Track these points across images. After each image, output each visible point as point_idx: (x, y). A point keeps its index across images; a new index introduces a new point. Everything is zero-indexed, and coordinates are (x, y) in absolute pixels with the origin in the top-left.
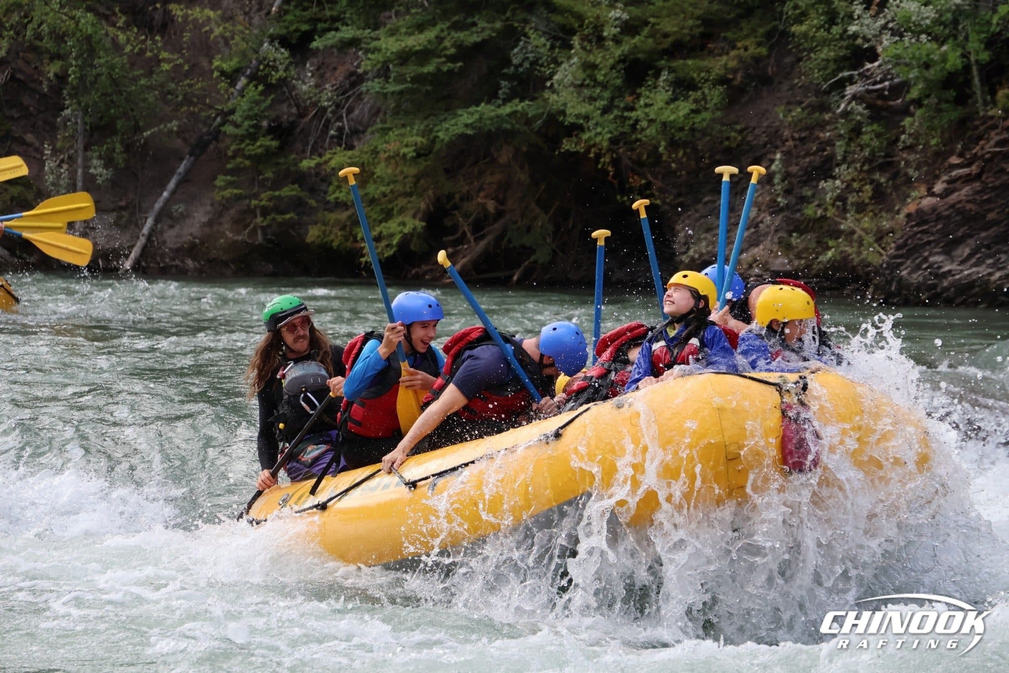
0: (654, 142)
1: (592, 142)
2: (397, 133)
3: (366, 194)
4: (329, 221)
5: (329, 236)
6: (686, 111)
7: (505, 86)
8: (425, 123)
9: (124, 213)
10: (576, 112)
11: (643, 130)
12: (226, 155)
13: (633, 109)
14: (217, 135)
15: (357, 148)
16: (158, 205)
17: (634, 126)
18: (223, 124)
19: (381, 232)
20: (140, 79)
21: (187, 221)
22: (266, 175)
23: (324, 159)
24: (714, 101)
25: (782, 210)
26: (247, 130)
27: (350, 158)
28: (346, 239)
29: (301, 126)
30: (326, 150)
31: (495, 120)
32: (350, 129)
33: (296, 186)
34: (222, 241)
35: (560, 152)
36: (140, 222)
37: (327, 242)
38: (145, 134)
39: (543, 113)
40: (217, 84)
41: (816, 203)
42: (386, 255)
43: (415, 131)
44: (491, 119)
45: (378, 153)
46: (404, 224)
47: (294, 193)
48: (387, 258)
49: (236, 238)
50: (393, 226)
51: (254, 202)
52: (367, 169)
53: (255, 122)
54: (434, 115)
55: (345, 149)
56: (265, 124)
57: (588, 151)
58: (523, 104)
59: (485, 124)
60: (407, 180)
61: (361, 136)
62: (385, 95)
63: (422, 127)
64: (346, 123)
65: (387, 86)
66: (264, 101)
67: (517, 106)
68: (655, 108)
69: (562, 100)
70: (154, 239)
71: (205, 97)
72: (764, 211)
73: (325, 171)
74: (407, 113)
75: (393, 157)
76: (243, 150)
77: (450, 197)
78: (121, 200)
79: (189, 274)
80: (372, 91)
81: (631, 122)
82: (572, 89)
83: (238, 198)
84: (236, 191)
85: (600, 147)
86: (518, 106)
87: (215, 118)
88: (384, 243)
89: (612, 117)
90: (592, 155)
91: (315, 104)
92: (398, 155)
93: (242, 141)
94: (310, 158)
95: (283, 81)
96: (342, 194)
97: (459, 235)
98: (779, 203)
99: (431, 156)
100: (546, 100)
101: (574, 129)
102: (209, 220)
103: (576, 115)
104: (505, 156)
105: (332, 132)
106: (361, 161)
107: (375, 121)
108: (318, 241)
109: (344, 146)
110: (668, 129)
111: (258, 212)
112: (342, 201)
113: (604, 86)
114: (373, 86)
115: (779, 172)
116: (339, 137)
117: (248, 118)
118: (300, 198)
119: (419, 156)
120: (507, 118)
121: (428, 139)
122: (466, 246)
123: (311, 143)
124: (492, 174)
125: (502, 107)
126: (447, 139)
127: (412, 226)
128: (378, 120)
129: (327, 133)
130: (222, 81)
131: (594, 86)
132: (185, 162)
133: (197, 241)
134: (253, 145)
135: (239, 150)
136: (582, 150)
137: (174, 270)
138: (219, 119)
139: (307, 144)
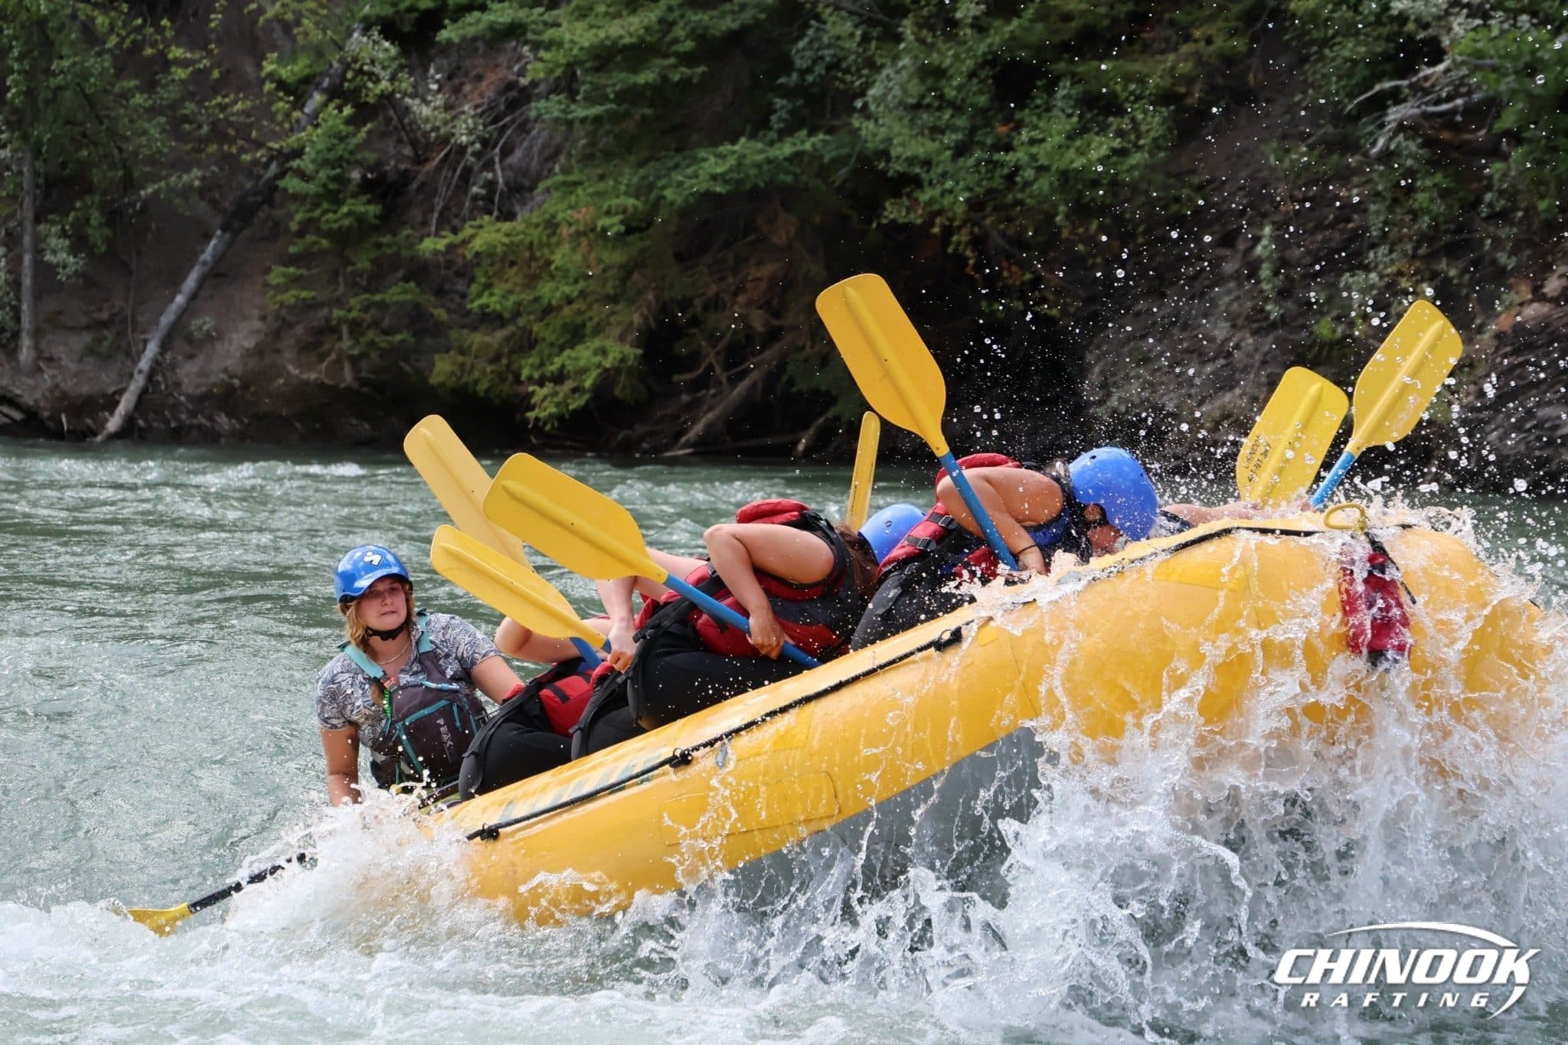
0: (1046, 206)
1: (936, 207)
2: (591, 190)
3: (537, 299)
4: (470, 346)
5: (470, 373)
6: (1104, 150)
7: (783, 107)
8: (642, 172)
9: (105, 333)
10: (909, 154)
11: (1027, 184)
12: (287, 229)
13: (1008, 148)
14: (270, 193)
15: (519, 217)
16: (167, 319)
17: (1010, 178)
18: (281, 175)
19: (563, 366)
20: (134, 96)
21: (218, 346)
22: (359, 266)
23: (461, 236)
24: (1152, 134)
25: (1274, 326)
26: (325, 186)
27: (507, 235)
28: (501, 377)
29: (421, 178)
30: (464, 221)
31: (766, 167)
32: (507, 183)
33: (412, 284)
34: (281, 381)
35: (879, 224)
36: (134, 350)
37: (467, 384)
38: (143, 193)
39: (849, 156)
40: (271, 103)
41: (1335, 313)
42: (571, 407)
43: (623, 188)
44: (758, 166)
45: (557, 225)
46: (603, 352)
47: (408, 297)
48: (574, 411)
49: (305, 376)
50: (583, 355)
51: (337, 313)
52: (538, 254)
53: (338, 171)
54: (657, 160)
55: (498, 219)
56: (356, 175)
57: (930, 222)
58: (813, 139)
59: (748, 176)
60: (608, 274)
61: (527, 195)
62: (570, 124)
63: (635, 180)
64: (499, 173)
65: (573, 107)
66: (354, 135)
67: (803, 142)
68: (1048, 145)
69: (883, 132)
70: (160, 378)
71: (250, 126)
72: (1243, 327)
73: (464, 257)
74: (608, 156)
75: (584, 234)
76: (318, 220)
77: (685, 304)
78: (100, 310)
79: (223, 440)
80: (546, 117)
81: (1006, 171)
82: (901, 112)
83: (308, 306)
84: (304, 294)
85: (950, 214)
86: (807, 142)
87: (267, 166)
88: (569, 385)
89: (971, 161)
90: (936, 230)
91: (445, 140)
92: (593, 230)
93: (317, 205)
94: (437, 235)
95: (387, 98)
96: (493, 299)
97: (700, 371)
98: (1269, 313)
99: (651, 231)
100: (855, 132)
101: (905, 184)
102: (257, 344)
103: (907, 159)
104: (783, 230)
105: (475, 189)
106: (528, 239)
107: (551, 171)
108: (452, 382)
109: (496, 213)
110: (1071, 182)
111: (345, 329)
112: (494, 311)
113: (958, 108)
114: (549, 108)
115: (1268, 258)
116: (488, 199)
117: (326, 163)
118: (417, 306)
119: (630, 230)
120: (786, 164)
121: (647, 201)
122: (712, 391)
123: (439, 208)
124: (759, 264)
125: (778, 145)
126: (679, 201)
127: (619, 356)
128: (557, 168)
129: (466, 190)
130: (281, 99)
131: (940, 108)
132: (213, 242)
133: (236, 382)
134: (335, 212)
135: (310, 221)
136: (919, 221)
137: (195, 433)
138: (274, 168)
139: (432, 210)
